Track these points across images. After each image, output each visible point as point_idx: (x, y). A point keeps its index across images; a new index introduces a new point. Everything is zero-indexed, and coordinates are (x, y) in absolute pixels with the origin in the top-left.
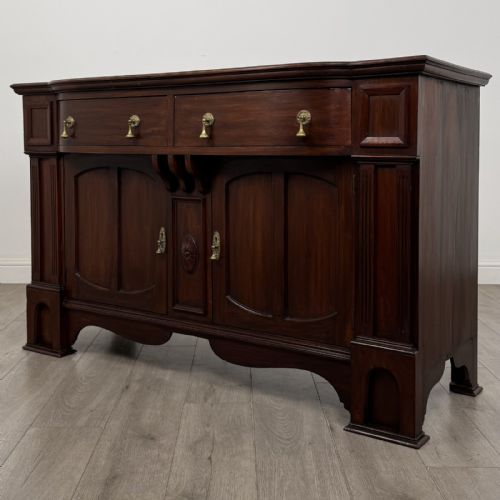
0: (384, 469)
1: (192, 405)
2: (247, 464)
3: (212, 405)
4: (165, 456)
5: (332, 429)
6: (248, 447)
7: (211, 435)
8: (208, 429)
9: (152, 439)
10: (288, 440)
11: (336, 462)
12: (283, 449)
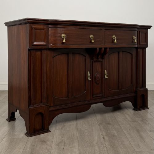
0: (121, 152)
1: (57, 131)
2: (76, 150)
3: (64, 131)
4: (49, 148)
5: (104, 138)
6: (76, 145)
7: (64, 140)
8: (63, 139)
9: (44, 142)
10: (89, 142)
11: (105, 149)
12: (88, 145)
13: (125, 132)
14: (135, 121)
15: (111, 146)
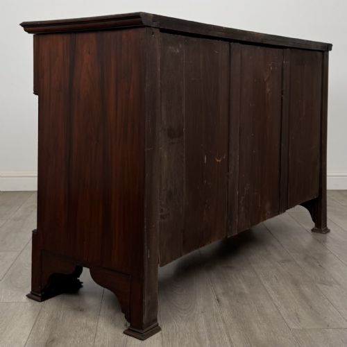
4: (91, 324)
5: (218, 300)
10: (184, 310)
13: (267, 285)
14: (289, 261)
15: (235, 317)
